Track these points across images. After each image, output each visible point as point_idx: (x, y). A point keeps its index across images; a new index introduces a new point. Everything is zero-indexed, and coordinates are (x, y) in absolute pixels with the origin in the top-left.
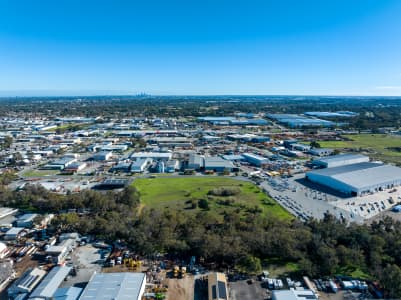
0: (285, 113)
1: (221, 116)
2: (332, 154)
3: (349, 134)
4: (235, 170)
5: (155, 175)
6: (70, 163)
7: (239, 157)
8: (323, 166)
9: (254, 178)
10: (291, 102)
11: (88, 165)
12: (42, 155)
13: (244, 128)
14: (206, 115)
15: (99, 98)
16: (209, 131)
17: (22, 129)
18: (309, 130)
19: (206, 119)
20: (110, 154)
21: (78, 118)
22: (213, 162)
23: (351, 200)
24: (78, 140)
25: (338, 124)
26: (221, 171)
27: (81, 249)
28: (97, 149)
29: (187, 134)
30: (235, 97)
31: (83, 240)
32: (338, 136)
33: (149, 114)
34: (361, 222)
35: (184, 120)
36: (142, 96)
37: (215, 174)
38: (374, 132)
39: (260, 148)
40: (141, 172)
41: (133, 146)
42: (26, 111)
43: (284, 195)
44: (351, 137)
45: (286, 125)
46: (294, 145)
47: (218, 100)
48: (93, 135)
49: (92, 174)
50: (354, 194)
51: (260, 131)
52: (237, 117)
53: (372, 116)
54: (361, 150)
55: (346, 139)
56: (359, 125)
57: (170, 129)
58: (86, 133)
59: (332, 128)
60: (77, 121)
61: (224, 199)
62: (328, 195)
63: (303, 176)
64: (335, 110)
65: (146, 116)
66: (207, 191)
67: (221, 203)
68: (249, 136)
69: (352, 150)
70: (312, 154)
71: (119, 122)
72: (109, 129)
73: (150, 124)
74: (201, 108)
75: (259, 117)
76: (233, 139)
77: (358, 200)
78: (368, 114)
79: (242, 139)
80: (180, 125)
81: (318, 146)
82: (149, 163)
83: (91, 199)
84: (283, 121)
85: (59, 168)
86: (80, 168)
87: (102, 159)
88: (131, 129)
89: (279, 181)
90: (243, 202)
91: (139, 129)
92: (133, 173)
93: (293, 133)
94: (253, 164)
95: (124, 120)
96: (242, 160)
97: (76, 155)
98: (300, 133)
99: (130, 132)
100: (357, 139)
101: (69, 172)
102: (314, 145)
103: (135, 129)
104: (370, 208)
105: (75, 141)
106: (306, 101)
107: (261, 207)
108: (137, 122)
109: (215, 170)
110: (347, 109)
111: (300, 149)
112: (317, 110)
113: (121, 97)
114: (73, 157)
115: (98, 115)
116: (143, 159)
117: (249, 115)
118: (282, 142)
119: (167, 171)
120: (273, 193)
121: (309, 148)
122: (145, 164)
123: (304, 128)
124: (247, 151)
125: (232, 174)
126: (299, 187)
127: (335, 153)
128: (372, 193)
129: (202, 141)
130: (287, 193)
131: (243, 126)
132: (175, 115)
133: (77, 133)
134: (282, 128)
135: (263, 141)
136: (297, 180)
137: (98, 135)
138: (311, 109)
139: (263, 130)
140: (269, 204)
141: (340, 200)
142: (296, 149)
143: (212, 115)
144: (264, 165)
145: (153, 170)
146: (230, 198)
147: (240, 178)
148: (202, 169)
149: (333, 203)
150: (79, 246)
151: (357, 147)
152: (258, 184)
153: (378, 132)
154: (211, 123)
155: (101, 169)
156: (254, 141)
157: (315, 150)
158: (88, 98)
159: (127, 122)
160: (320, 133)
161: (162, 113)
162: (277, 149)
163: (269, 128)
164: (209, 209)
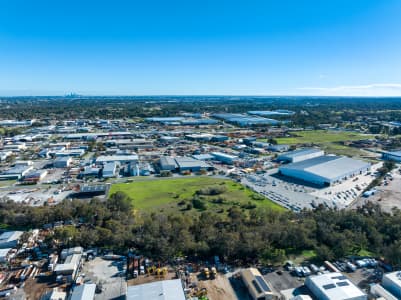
0: (229, 112)
1: (168, 116)
2: (290, 150)
3: (295, 129)
4: (210, 169)
5: (130, 179)
6: (27, 171)
7: (208, 156)
8: (288, 161)
9: (232, 175)
13: (197, 127)
14: (152, 115)
15: (24, 99)
16: (164, 132)
18: (260, 129)
19: (155, 119)
20: (70, 160)
21: (10, 122)
22: (186, 162)
24: (23, 146)
25: (283, 122)
26: (198, 171)
27: (91, 263)
28: (50, 154)
29: (143, 136)
30: (173, 98)
32: (286, 132)
33: (91, 115)
35: (131, 121)
36: (72, 96)
37: (192, 174)
38: (316, 128)
39: (223, 146)
40: (114, 177)
41: (90, 150)
44: (298, 134)
45: (235, 124)
46: (254, 143)
47: (158, 100)
48: (38, 140)
49: (59, 182)
50: (327, 184)
51: (213, 131)
52: (184, 116)
53: (307, 114)
54: (313, 145)
55: (295, 136)
56: (302, 122)
57: (121, 131)
58: (28, 138)
60: (9, 125)
61: (216, 197)
63: (275, 171)
64: (273, 109)
65: (88, 118)
66: (194, 192)
67: (214, 202)
68: (208, 135)
69: (305, 145)
70: (273, 150)
71: (60, 125)
72: (52, 132)
73: (98, 126)
74: (144, 109)
75: (205, 116)
76: (193, 139)
78: (303, 112)
79: (202, 139)
80: (130, 126)
81: (275, 143)
82: (118, 167)
84: (232, 120)
85: (16, 177)
86: (42, 176)
87: (63, 165)
88: (78, 131)
90: (235, 200)
91: (86, 131)
92: (107, 178)
93: (246, 132)
94: (225, 162)
95: (66, 122)
96: (212, 159)
97: (29, 162)
98: (252, 131)
99: (80, 135)
100: (304, 134)
101: (30, 181)
102: (271, 141)
103: (82, 131)
105: (20, 147)
107: (254, 203)
108: (81, 124)
109: (191, 170)
110: (282, 108)
111: (261, 147)
112: (257, 109)
113: (48, 98)
114: (26, 164)
115: (32, 118)
116: (112, 162)
117: (197, 115)
118: (241, 140)
119: (142, 174)
120: (258, 189)
121: (267, 145)
122: (115, 168)
123: (254, 127)
124: (212, 150)
125: (209, 173)
126: (277, 181)
127: (292, 149)
128: (340, 183)
129: (161, 143)
130: (269, 188)
132: (120, 116)
133: (17, 138)
134: (234, 127)
135: (223, 140)
136: (273, 175)
137: (43, 139)
139: (216, 129)
142: (256, 146)
143: (158, 115)
144: (235, 163)
145: (126, 174)
146: (221, 196)
147: (217, 176)
148: (178, 170)
150: (87, 260)
151: (309, 142)
152: (239, 181)
153: (320, 128)
154: (162, 124)
155: (68, 175)
156: (213, 140)
157: (275, 147)
158: (9, 99)
159: (69, 125)
160: (270, 130)
161: (104, 114)
162: (239, 147)
163: (221, 128)
164: (205, 209)
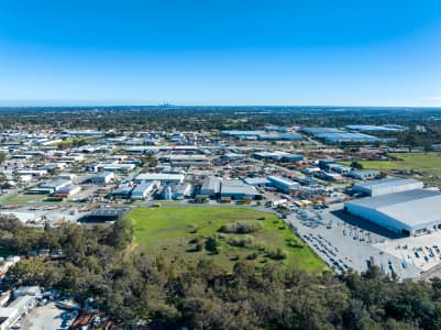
0: (323, 126)
1: (250, 129)
2: (377, 178)
3: (396, 152)
4: (257, 198)
5: (159, 203)
6: (63, 186)
7: (264, 180)
8: (366, 194)
9: (280, 208)
10: (330, 114)
11: (83, 189)
12: (34, 175)
13: (274, 143)
14: (231, 128)
15: (117, 109)
16: (233, 148)
17: (22, 144)
18: (350, 148)
19: (232, 132)
20: (112, 175)
21: (88, 131)
22: (232, 186)
23: (403, 241)
24: (80, 158)
25: (385, 140)
26: (240, 198)
28: (99, 168)
29: (207, 151)
30: (268, 108)
31: (44, 297)
32: (384, 154)
33: (168, 127)
34: (416, 276)
35: (207, 133)
36: (165, 106)
37: (233, 202)
38: (428, 149)
39: (291, 168)
40: (143, 199)
41: (141, 166)
42: (34, 122)
43: (315, 232)
44: (399, 156)
45: (323, 140)
46: (331, 166)
47: (248, 111)
48: (99, 151)
49: (84, 201)
50: (406, 233)
51: (292, 148)
52: (267, 131)
53: (424, 130)
54: (412, 173)
55: (394, 159)
56: (409, 141)
57: (189, 144)
58: (91, 149)
59: (377, 145)
60: (86, 135)
61: (238, 238)
62: (372, 234)
63: (340, 206)
64: (381, 124)
65: (165, 129)
66: (219, 226)
67: (235, 244)
68: (278, 154)
69: (401, 173)
70: (353, 177)
71: (132, 136)
72: (120, 144)
73: (167, 139)
74: (228, 120)
75: (292, 131)
76: (260, 158)
77: (411, 242)
78: (418, 128)
79: (271, 158)
80: (201, 140)
81: (360, 167)
82: (155, 187)
83: (69, 236)
84: (320, 136)
85: (48, 192)
86: (72, 193)
87: (101, 181)
88: (144, 144)
89: (310, 214)
90: (263, 243)
91: (153, 144)
92: (133, 200)
93: (330, 151)
94: (280, 190)
95: (139, 133)
96: (267, 185)
97: (72, 176)
98: (339, 151)
99: (142, 148)
100: (408, 158)
101: (57, 198)
102: (355, 166)
103: (148, 144)
104: (427, 254)
105: (76, 158)
106: (348, 113)
107: (286, 251)
108: (153, 135)
109: (233, 197)
110: (393, 122)
111: (338, 171)
112: (359, 123)
113: (142, 107)
114: (69, 178)
115: (112, 127)
116: (149, 182)
117: (282, 128)
118: (317, 162)
119: (174, 198)
120: (303, 230)
121: (349, 169)
122: (150, 188)
123: (344, 145)
124: (274, 172)
125: (254, 203)
126: (336, 221)
127: (381, 177)
128: (429, 232)
129: (223, 160)
130: (320, 231)
131: (273, 141)
132: (198, 127)
133: (81, 149)
134: (319, 145)
135: (295, 161)
136: (334, 213)
137: (104, 151)
138: (353, 122)
139: (295, 147)
140: (296, 246)
141: (388, 242)
142: (334, 170)
143: (239, 128)
144: (293, 191)
145: (158, 196)
146: (247, 237)
147: (262, 208)
148: (217, 196)
149: (379, 246)
150: (38, 305)
151: (408, 168)
152: (285, 217)
153: (432, 150)
154: (236, 138)
155: (97, 193)
156: (284, 159)
157: (357, 172)
158: (105, 108)
159: (141, 136)
160: (362, 150)
161: (183, 126)
162: (311, 170)
163: (302, 145)
164: (217, 253)
